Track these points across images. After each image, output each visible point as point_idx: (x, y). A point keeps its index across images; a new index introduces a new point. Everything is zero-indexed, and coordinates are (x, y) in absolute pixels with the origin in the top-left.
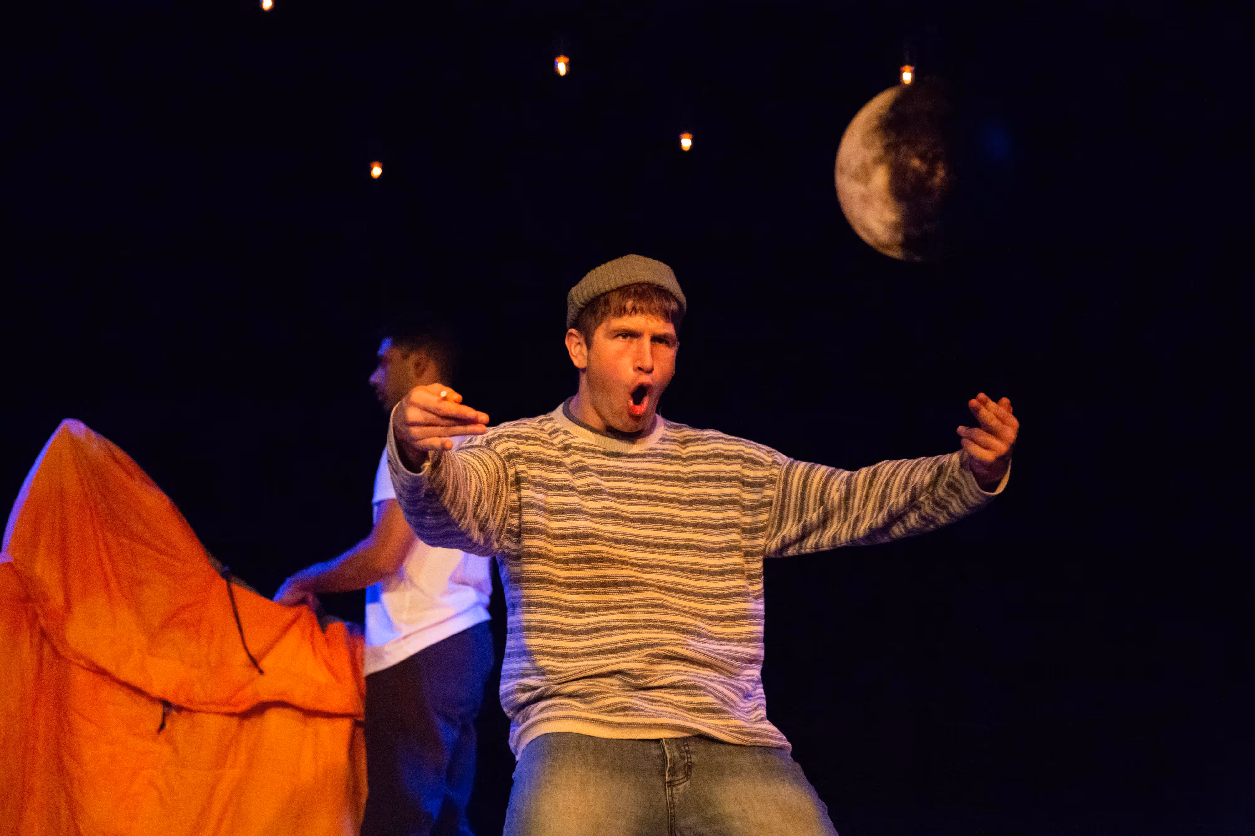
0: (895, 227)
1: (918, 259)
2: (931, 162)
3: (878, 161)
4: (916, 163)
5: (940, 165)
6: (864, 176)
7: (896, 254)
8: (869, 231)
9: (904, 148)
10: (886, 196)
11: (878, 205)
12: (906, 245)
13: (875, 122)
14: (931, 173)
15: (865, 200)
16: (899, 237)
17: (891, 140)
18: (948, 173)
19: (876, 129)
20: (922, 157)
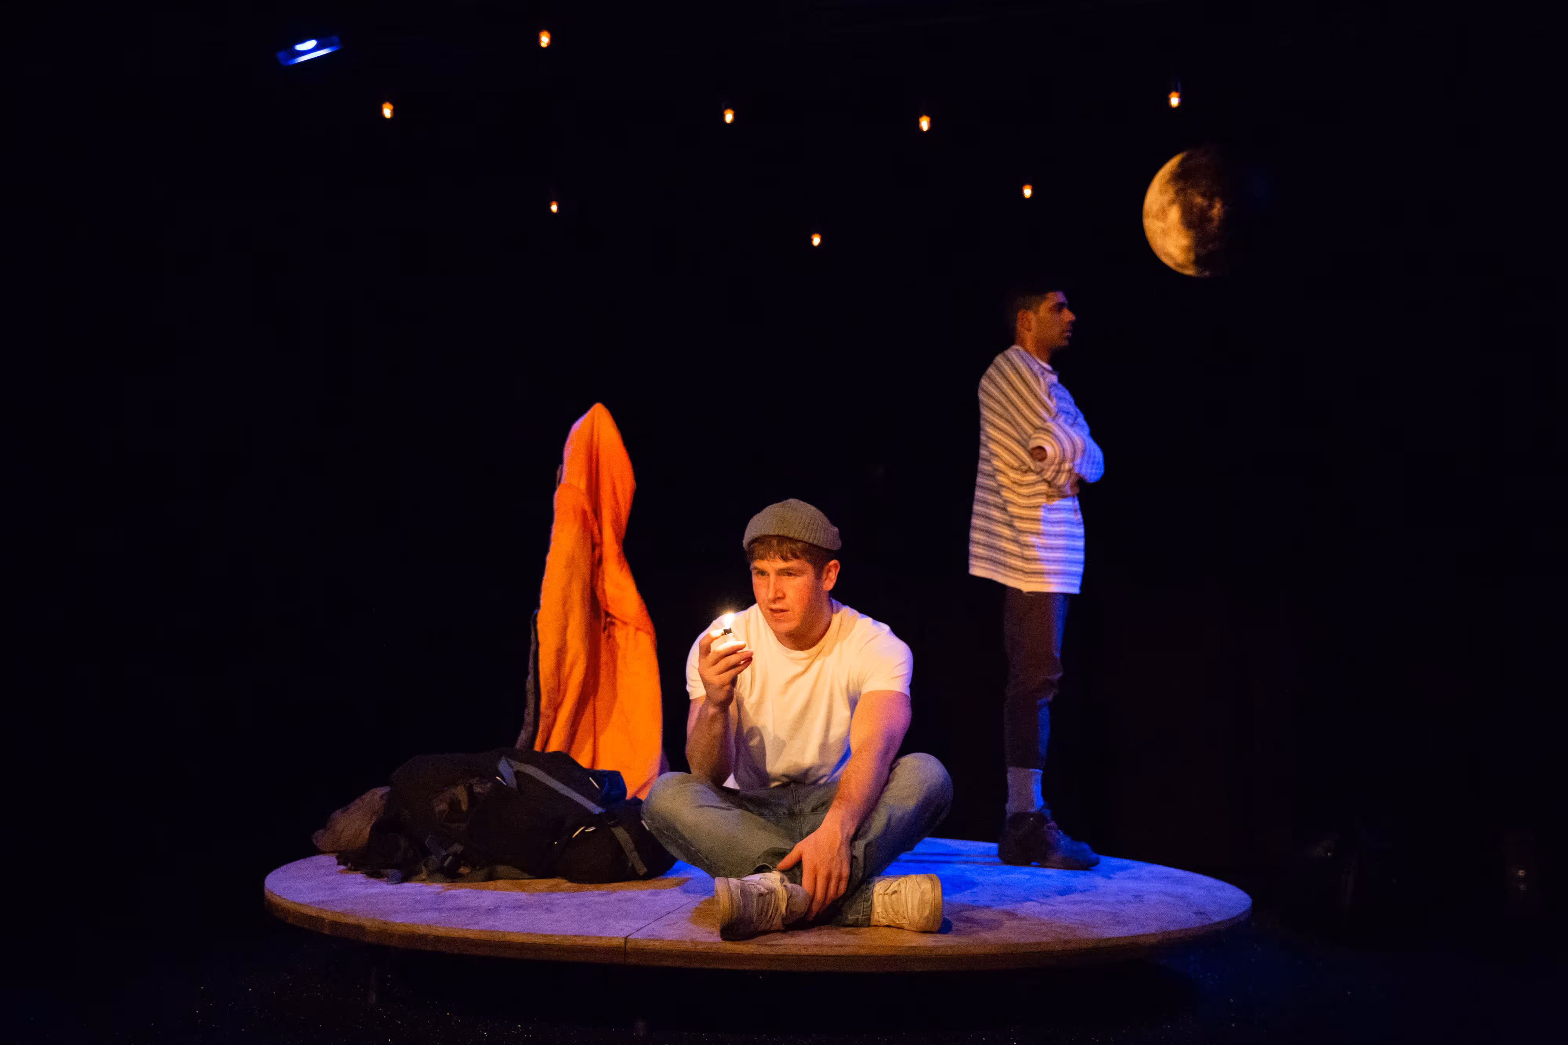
0: (1188, 249)
1: (1207, 273)
2: (1210, 196)
3: (1172, 202)
4: (1199, 200)
5: (1217, 199)
6: (1163, 214)
7: (1190, 272)
8: (1169, 255)
9: (1190, 191)
10: (1180, 227)
11: (1174, 234)
12: (1199, 261)
13: (1168, 177)
14: (1211, 207)
15: (1165, 232)
16: (1192, 257)
17: (1178, 187)
18: (1223, 206)
19: (1169, 181)
20: (1203, 195)
